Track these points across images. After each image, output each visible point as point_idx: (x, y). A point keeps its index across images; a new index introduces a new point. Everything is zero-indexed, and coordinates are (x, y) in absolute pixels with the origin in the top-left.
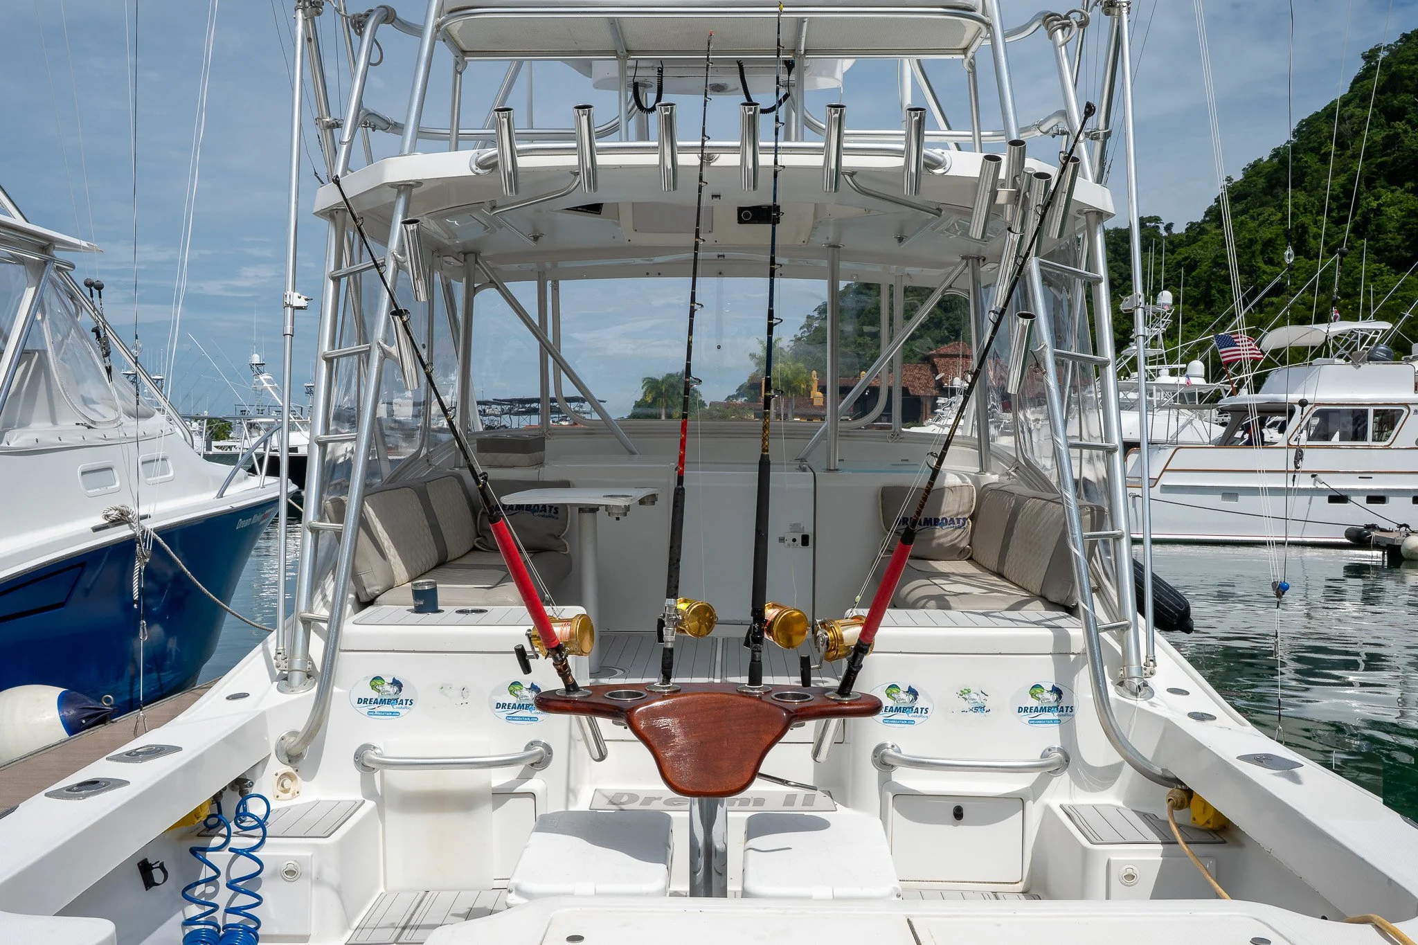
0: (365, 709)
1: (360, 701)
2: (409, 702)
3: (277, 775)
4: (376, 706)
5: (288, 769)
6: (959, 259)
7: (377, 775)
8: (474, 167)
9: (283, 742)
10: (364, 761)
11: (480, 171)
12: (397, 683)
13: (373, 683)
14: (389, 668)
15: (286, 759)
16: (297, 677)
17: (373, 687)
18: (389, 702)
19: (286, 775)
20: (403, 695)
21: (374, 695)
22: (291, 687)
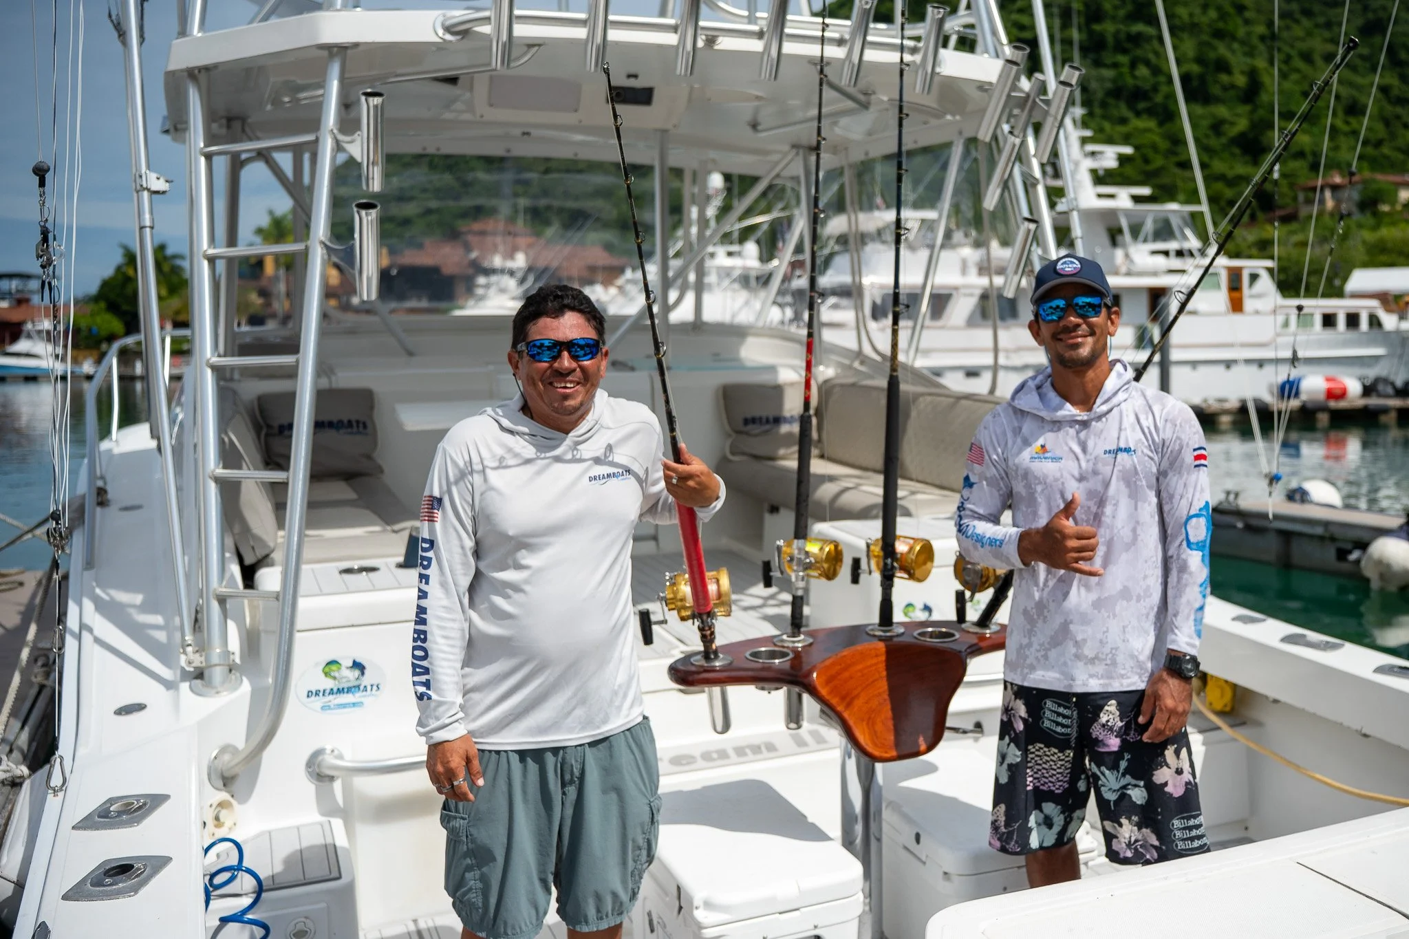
0: (318, 702)
1: (309, 694)
2: (375, 688)
3: (211, 806)
4: (331, 697)
5: (224, 796)
6: (786, 148)
7: (337, 786)
8: (441, 32)
9: (216, 761)
10: (319, 771)
11: (448, 37)
12: (358, 666)
13: (327, 670)
14: (346, 648)
15: (220, 784)
16: (218, 674)
17: (327, 674)
18: (349, 690)
19: (221, 805)
20: (367, 680)
21: (329, 684)
22: (213, 687)
